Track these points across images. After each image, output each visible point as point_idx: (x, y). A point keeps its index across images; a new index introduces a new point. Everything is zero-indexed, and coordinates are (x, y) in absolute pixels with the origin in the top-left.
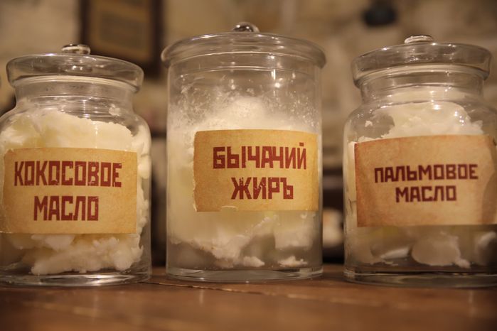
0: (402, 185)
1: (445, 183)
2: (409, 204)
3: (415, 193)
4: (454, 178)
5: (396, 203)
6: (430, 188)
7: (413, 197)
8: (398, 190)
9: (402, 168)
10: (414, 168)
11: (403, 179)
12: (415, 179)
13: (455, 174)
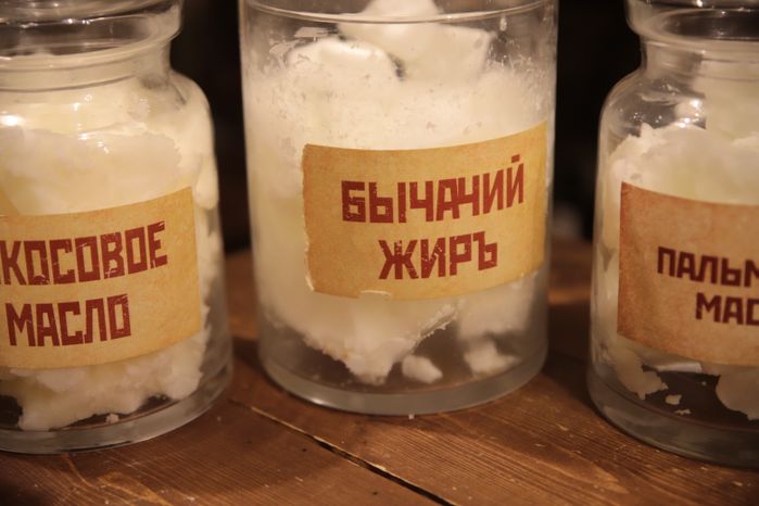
0: (710, 290)
3: (734, 308)
5: (694, 318)
8: (701, 298)
9: (714, 260)
10: (737, 263)
11: (714, 280)
12: (736, 283)
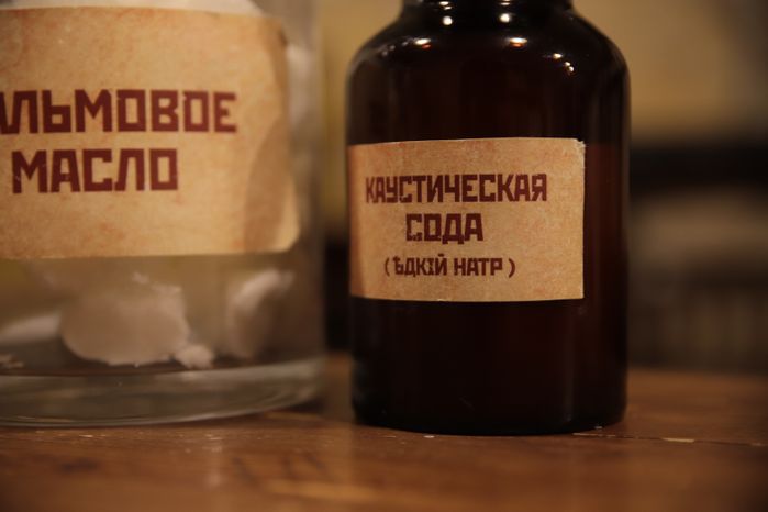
0: (29, 143)
1: (147, 141)
2: (50, 198)
3: (65, 169)
4: (173, 127)
5: (11, 193)
6: (106, 155)
7: (58, 178)
8: (18, 158)
9: (31, 96)
10: (63, 97)
11: (34, 129)
12: (64, 127)
13: (174, 118)
